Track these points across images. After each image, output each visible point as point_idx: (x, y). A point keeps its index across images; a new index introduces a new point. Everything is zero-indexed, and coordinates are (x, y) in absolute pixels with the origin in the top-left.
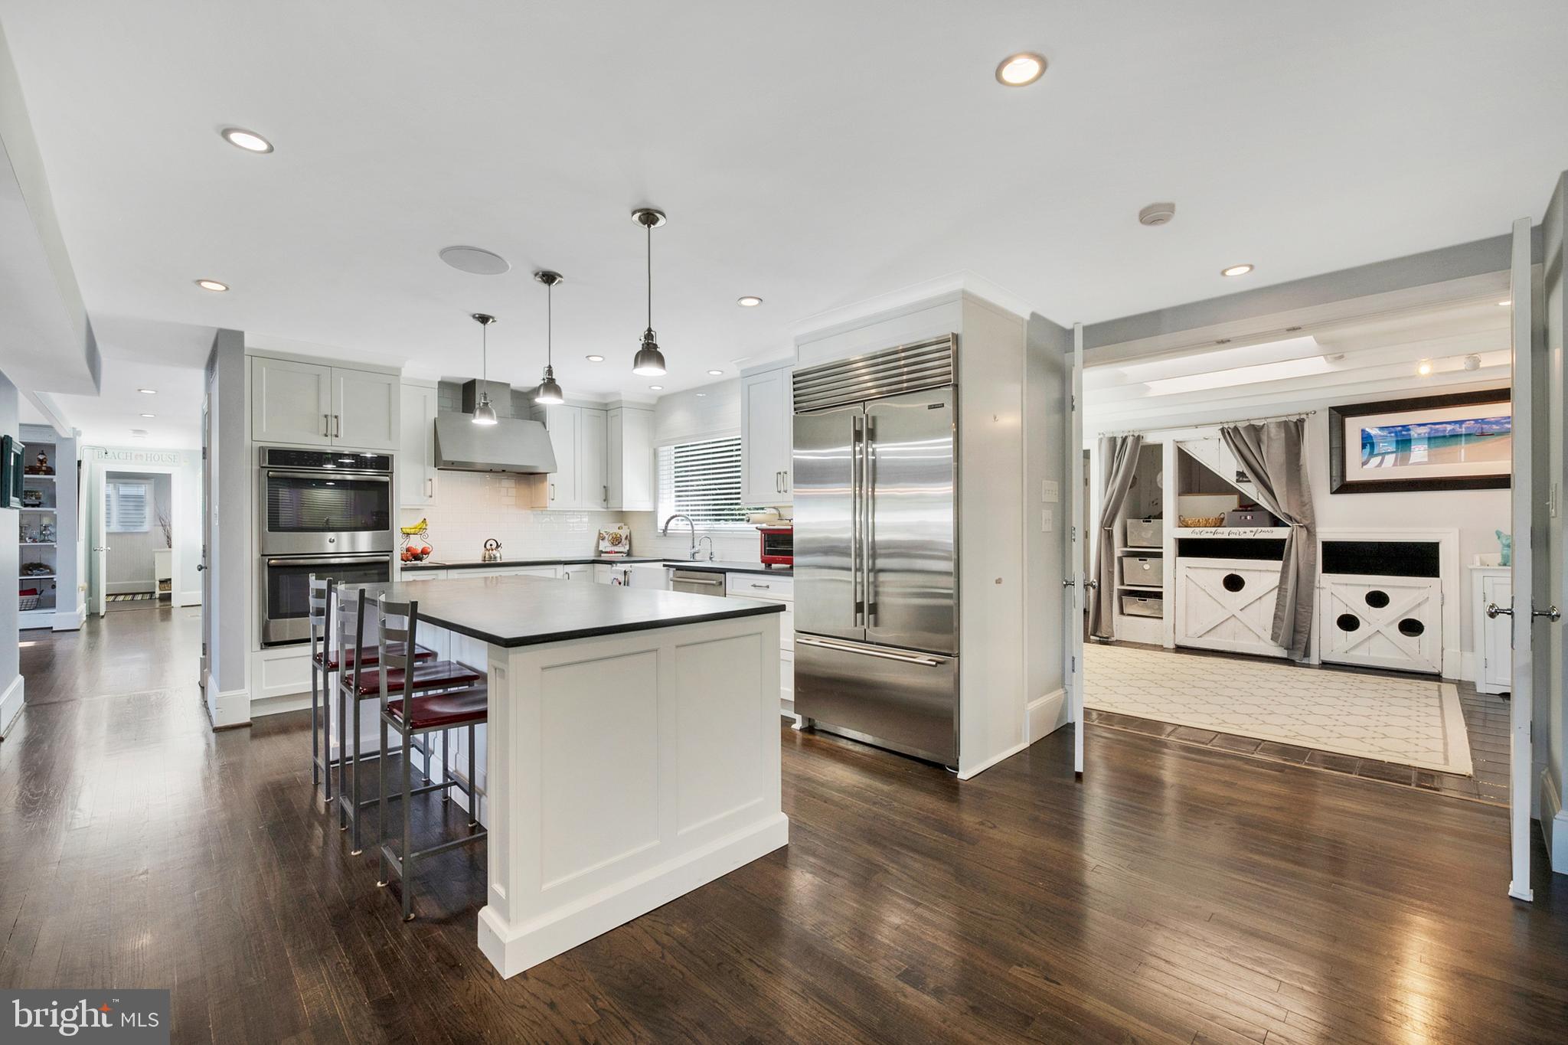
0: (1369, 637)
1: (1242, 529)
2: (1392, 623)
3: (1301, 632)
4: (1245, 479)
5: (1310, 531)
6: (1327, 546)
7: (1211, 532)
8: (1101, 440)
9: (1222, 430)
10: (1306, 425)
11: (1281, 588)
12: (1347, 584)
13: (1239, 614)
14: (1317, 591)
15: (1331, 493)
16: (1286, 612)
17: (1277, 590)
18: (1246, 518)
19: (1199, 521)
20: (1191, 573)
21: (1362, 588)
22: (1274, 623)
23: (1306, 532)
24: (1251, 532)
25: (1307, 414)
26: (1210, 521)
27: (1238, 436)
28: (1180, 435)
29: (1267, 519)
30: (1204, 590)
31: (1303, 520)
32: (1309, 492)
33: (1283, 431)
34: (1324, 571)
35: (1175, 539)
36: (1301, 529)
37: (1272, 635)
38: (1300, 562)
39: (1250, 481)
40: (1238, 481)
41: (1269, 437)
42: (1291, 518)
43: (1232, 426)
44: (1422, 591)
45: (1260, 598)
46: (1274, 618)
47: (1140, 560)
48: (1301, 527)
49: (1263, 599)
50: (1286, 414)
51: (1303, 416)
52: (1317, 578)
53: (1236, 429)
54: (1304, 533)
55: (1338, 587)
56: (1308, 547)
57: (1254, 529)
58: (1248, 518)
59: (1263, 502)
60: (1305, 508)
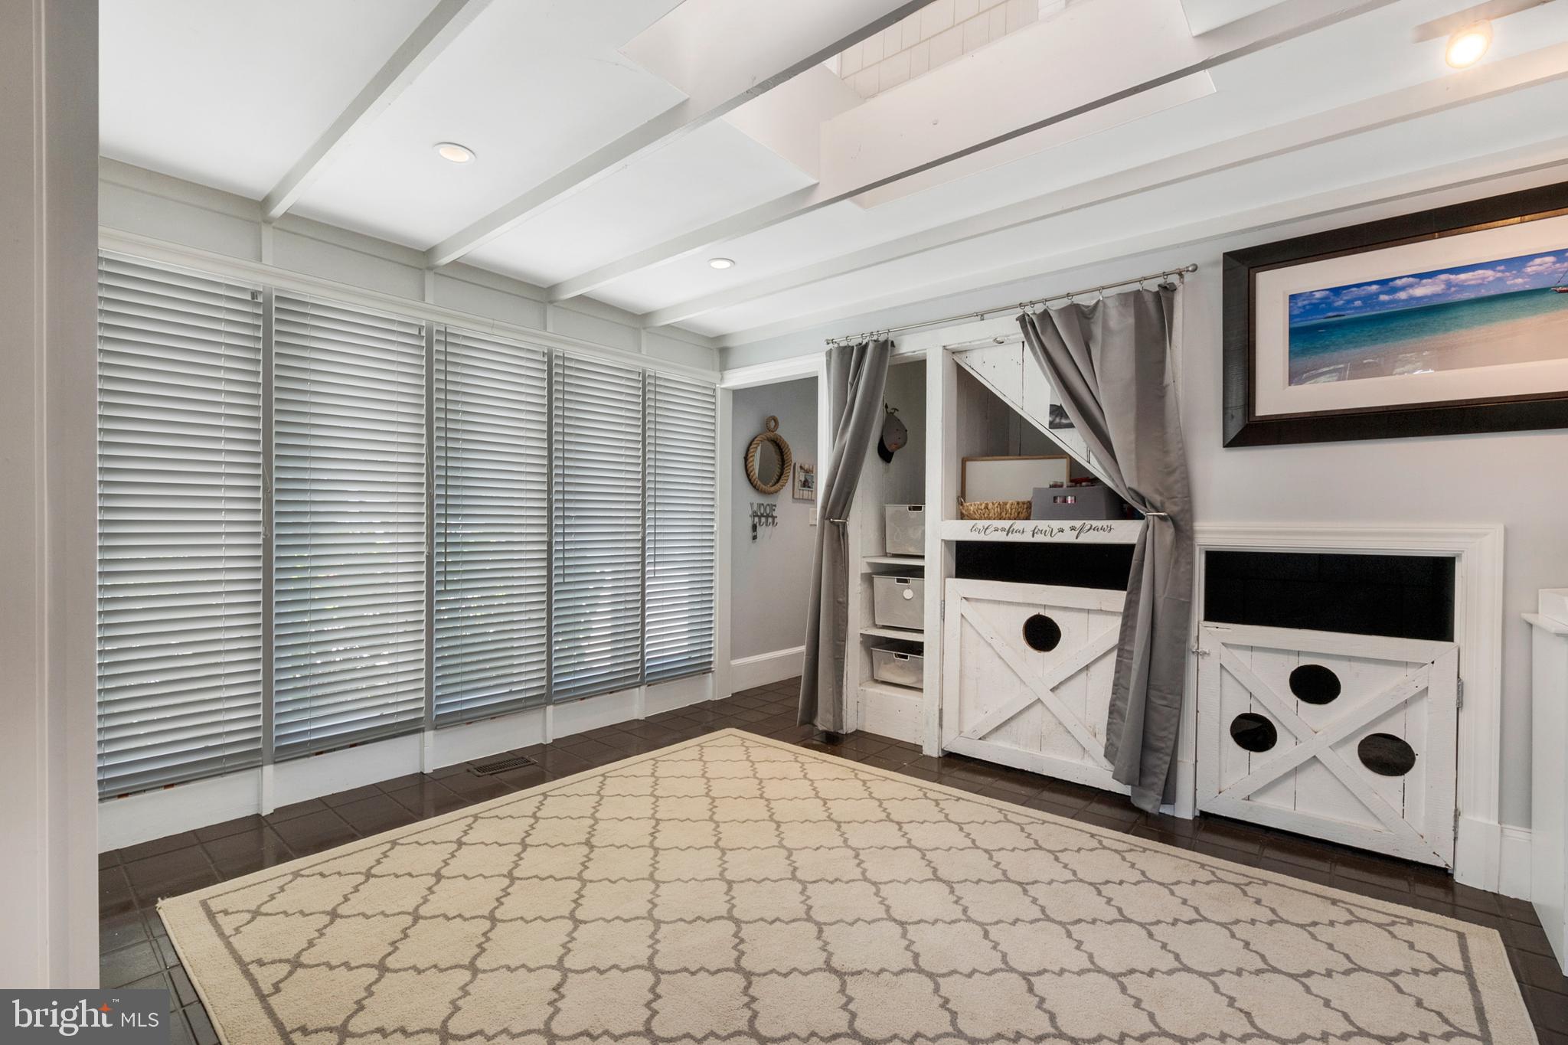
0: (1296, 771)
1: (1056, 524)
2: (1346, 740)
3: (1158, 750)
4: (1064, 421)
5: (1181, 527)
6: (1214, 559)
7: (1003, 530)
8: (829, 353)
9: (1022, 319)
10: (1178, 299)
11: (1122, 649)
12: (1252, 648)
13: (1048, 698)
14: (1193, 659)
15: (1224, 447)
16: (1129, 704)
17: (1115, 654)
18: (1065, 501)
19: (986, 507)
20: (967, 609)
21: (1282, 658)
22: (1109, 724)
23: (1172, 530)
24: (1073, 528)
25: (1180, 274)
26: (1008, 506)
27: (1050, 330)
28: (954, 336)
29: (1102, 502)
30: (990, 645)
31: (1167, 504)
32: (1181, 441)
33: (1132, 311)
34: (1209, 617)
35: (947, 543)
36: (1164, 524)
37: (1106, 748)
38: (1157, 595)
39: (1071, 426)
40: (1053, 425)
41: (1106, 328)
42: (1143, 500)
43: (1039, 308)
44: (1410, 671)
45: (1087, 667)
46: (1111, 712)
47: (899, 581)
48: (1162, 518)
49: (1092, 669)
50: (1138, 276)
51: (1174, 279)
52: (1194, 633)
53: (1045, 315)
54: (1168, 533)
55: (1237, 653)
56: (1177, 562)
57: (1078, 523)
58: (1069, 499)
59: (1096, 468)
60: (1172, 479)
